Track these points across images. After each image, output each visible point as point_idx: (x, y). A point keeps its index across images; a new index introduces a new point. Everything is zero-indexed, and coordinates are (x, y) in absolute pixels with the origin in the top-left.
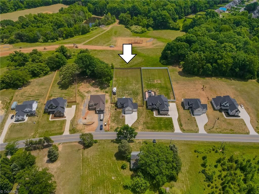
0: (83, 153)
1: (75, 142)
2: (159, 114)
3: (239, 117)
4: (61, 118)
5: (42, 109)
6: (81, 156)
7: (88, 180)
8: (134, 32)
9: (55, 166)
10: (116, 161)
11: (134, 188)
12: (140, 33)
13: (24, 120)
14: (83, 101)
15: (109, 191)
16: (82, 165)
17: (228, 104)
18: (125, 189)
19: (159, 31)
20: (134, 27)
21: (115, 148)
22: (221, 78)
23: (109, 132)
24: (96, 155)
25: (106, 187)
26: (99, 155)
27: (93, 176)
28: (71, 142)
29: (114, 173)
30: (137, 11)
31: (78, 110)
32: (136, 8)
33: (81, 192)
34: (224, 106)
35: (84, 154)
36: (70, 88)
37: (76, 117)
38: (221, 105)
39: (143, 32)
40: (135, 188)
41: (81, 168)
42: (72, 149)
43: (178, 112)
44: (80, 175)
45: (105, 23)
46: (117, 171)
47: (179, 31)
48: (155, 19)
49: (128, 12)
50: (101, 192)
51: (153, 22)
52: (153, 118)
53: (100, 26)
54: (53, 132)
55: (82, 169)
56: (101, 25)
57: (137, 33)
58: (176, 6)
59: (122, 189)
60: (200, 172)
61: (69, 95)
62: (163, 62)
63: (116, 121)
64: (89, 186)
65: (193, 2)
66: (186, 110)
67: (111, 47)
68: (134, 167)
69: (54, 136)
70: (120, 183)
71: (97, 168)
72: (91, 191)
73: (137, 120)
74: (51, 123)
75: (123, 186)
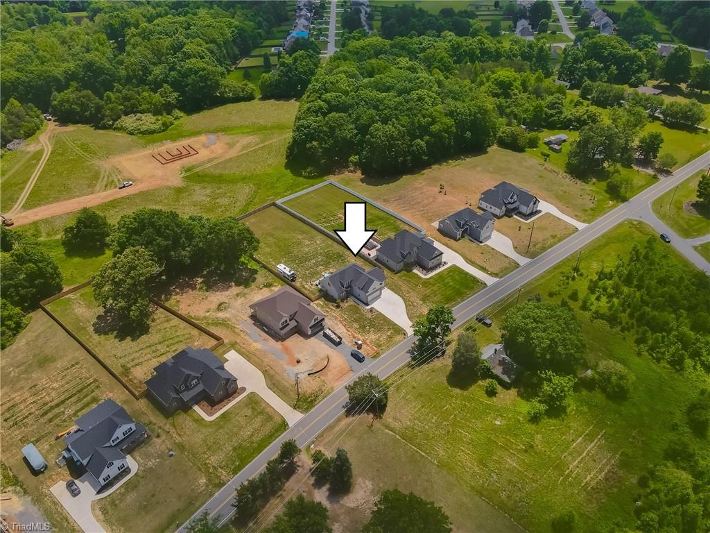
0: (387, 427)
1: (339, 420)
2: (427, 269)
3: (540, 211)
4: (234, 398)
5: (143, 413)
6: (391, 433)
7: (462, 462)
8: (139, 133)
9: (362, 493)
10: (465, 393)
11: (556, 404)
12: (160, 132)
13: (127, 471)
14: (237, 331)
15: (519, 448)
16: (415, 447)
17: (515, 197)
18: (538, 424)
19: (206, 113)
20: (129, 121)
21: (434, 373)
22: (447, 163)
23: (382, 356)
24: (420, 409)
25: (507, 445)
26: (423, 407)
27: (462, 448)
28: (331, 427)
29: (489, 413)
30: (108, 77)
31: (251, 356)
32: (98, 68)
33: (477, 491)
34: (510, 203)
35: (392, 427)
36: (153, 324)
37: (272, 372)
38: (506, 204)
39: (166, 126)
40: (558, 403)
41: (423, 454)
42: (355, 437)
43: (453, 250)
44: (435, 467)
45: (19, 131)
46: (488, 407)
47: (256, 102)
48: (176, 86)
49: (74, 84)
50: (509, 460)
51: (176, 95)
52: (426, 283)
53: (10, 146)
54: (257, 438)
55: (427, 453)
56: (10, 141)
57: (153, 132)
58: (207, 43)
59: (533, 427)
60: (592, 321)
61: (176, 340)
62: (310, 173)
63: (368, 328)
64: (476, 469)
65: (233, 29)
66: (459, 239)
67: (124, 187)
68: (513, 377)
69: (270, 443)
70: (519, 421)
71: (451, 430)
72: (490, 474)
73: (405, 302)
74: (222, 423)
75: (529, 421)
